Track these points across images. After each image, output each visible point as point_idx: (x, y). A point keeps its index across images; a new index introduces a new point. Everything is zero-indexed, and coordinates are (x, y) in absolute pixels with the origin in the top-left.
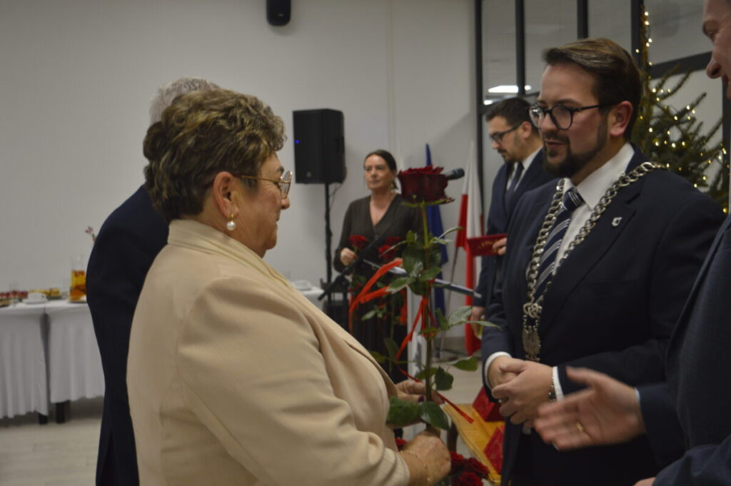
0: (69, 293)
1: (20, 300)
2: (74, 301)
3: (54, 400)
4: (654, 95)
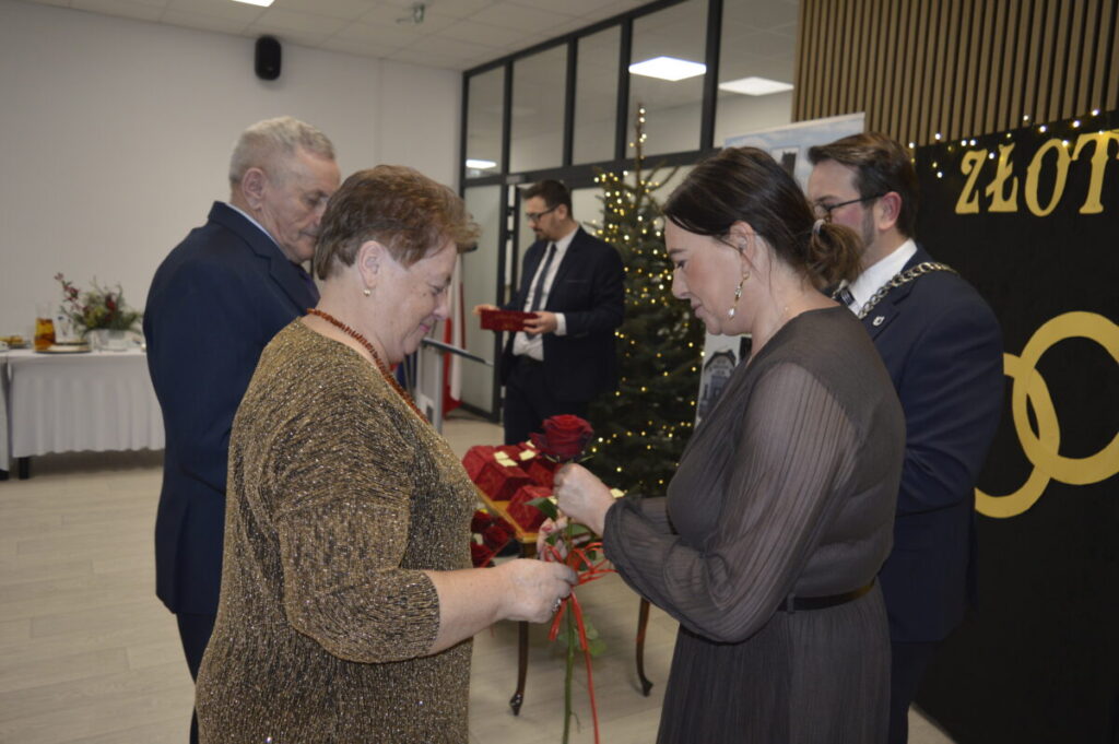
0: (33, 341)
2: (40, 351)
3: (17, 454)
4: (644, 187)
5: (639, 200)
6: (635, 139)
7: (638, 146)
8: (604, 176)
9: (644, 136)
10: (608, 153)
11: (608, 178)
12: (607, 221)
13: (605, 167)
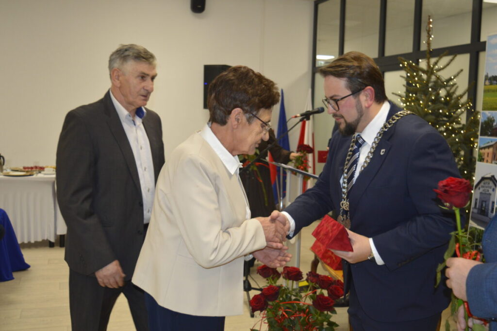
1: (40, 172)
4: (433, 68)
5: (429, 78)
6: (426, 38)
7: (429, 44)
8: (406, 63)
9: (432, 36)
10: (408, 48)
11: (408, 64)
12: (408, 91)
13: (407, 56)
